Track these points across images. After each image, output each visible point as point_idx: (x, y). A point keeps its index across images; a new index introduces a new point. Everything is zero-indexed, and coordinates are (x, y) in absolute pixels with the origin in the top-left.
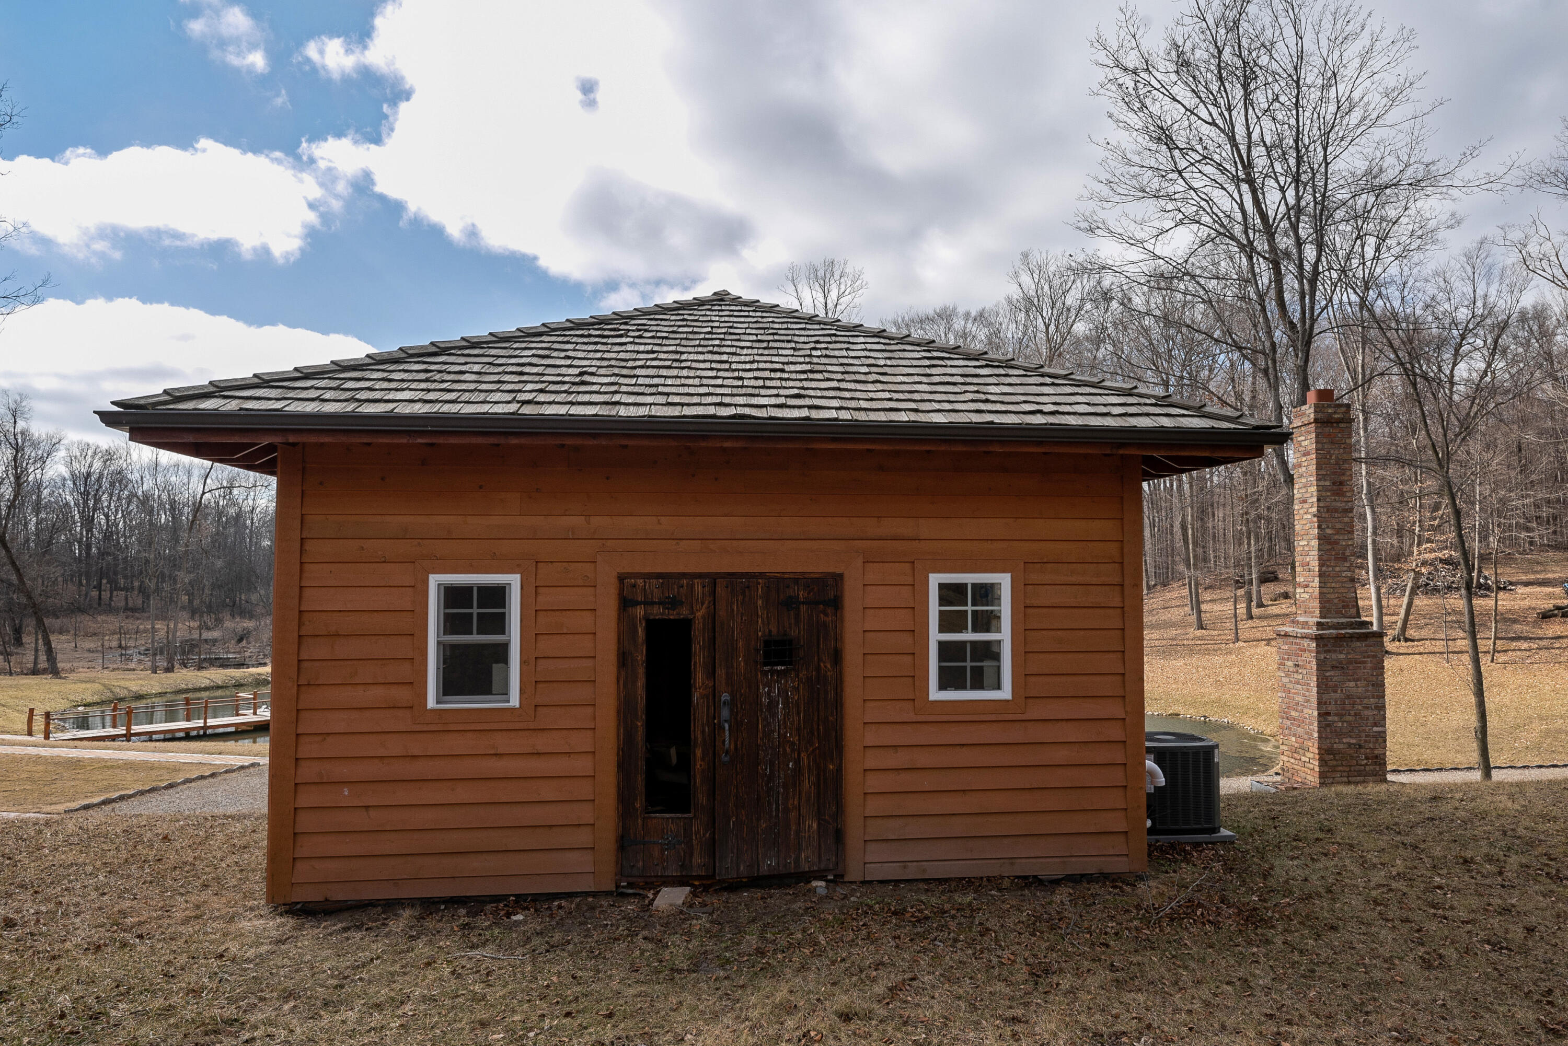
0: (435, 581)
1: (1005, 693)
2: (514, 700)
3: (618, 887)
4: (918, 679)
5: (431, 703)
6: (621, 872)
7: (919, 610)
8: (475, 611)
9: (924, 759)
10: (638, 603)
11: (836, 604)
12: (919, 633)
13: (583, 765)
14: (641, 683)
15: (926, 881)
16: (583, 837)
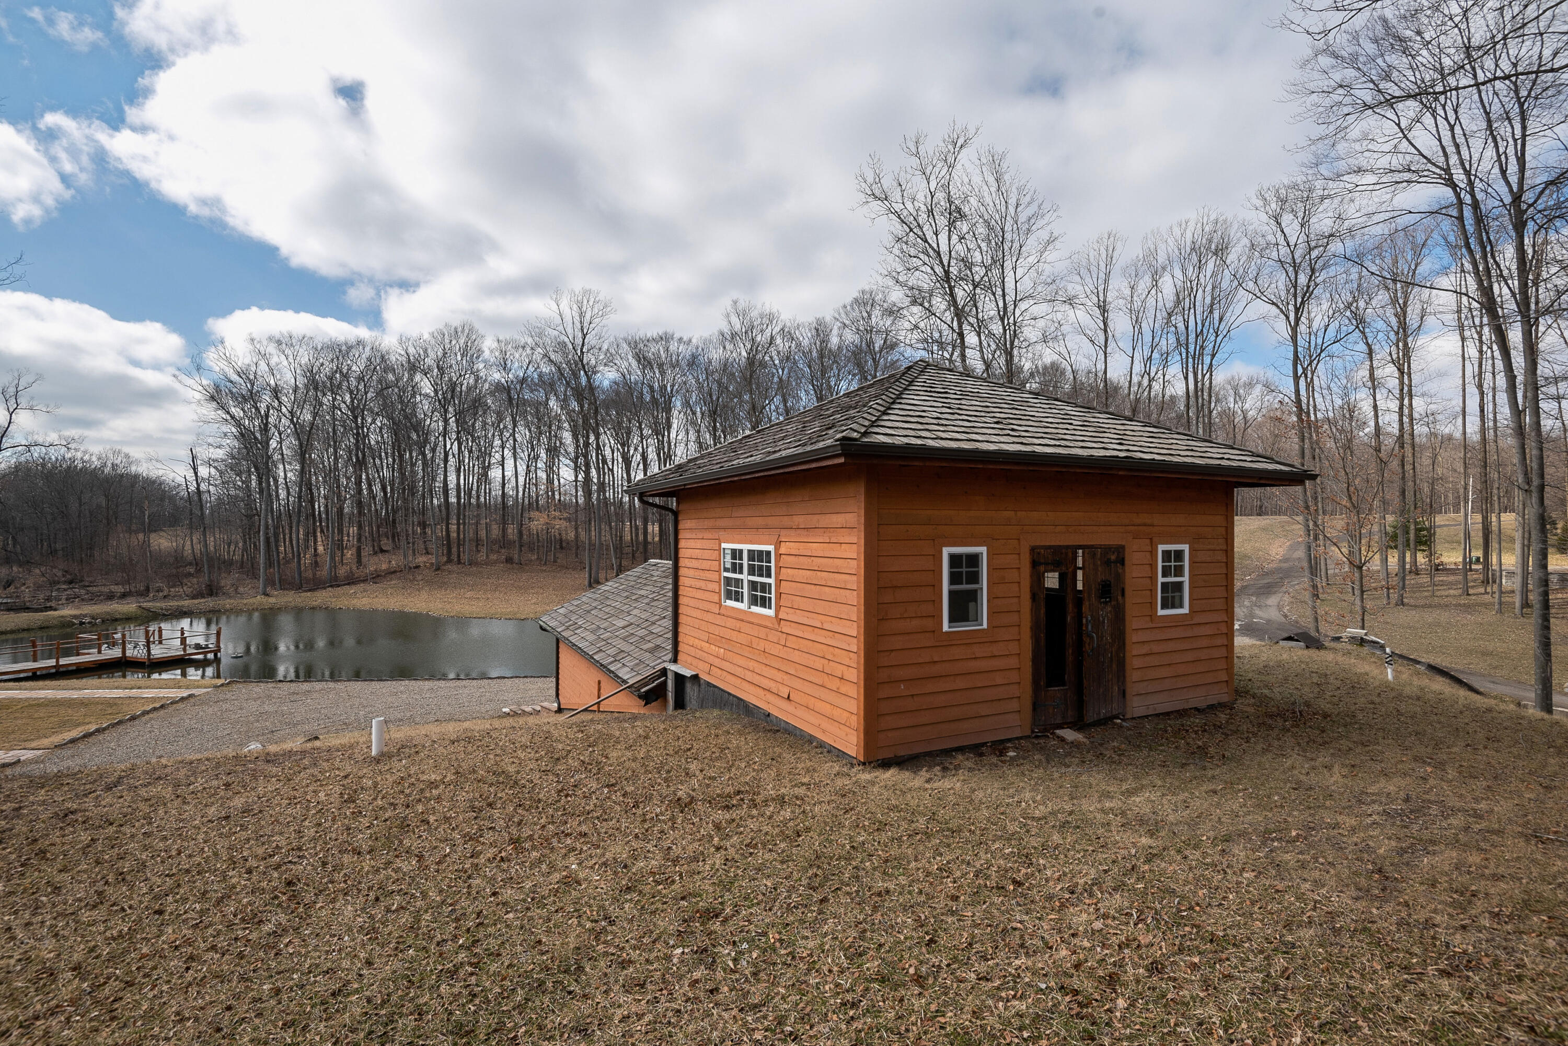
0: (946, 551)
1: (1185, 610)
2: (985, 626)
3: (1033, 732)
4: (1153, 605)
5: (946, 628)
6: (1034, 723)
7: (1153, 566)
8: (964, 570)
9: (1155, 648)
10: (1041, 564)
11: (1122, 561)
12: (1153, 578)
13: (1013, 662)
14: (1043, 611)
15: (1158, 715)
16: (1015, 705)
